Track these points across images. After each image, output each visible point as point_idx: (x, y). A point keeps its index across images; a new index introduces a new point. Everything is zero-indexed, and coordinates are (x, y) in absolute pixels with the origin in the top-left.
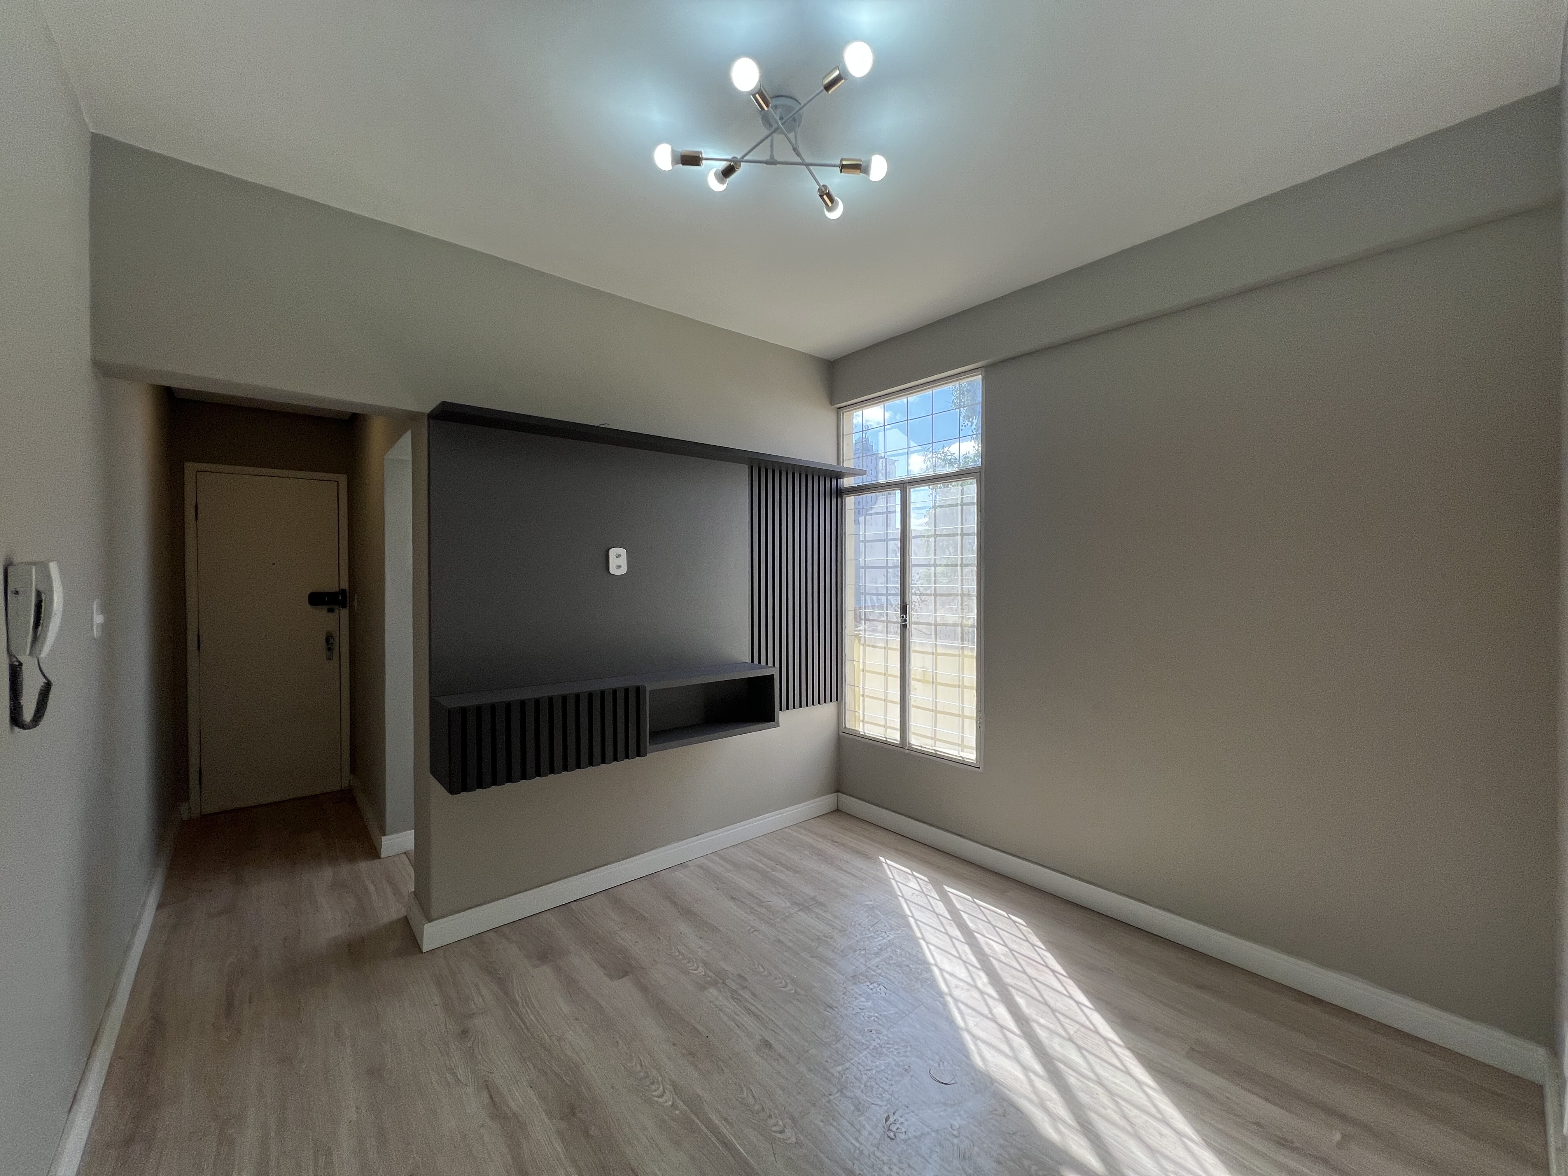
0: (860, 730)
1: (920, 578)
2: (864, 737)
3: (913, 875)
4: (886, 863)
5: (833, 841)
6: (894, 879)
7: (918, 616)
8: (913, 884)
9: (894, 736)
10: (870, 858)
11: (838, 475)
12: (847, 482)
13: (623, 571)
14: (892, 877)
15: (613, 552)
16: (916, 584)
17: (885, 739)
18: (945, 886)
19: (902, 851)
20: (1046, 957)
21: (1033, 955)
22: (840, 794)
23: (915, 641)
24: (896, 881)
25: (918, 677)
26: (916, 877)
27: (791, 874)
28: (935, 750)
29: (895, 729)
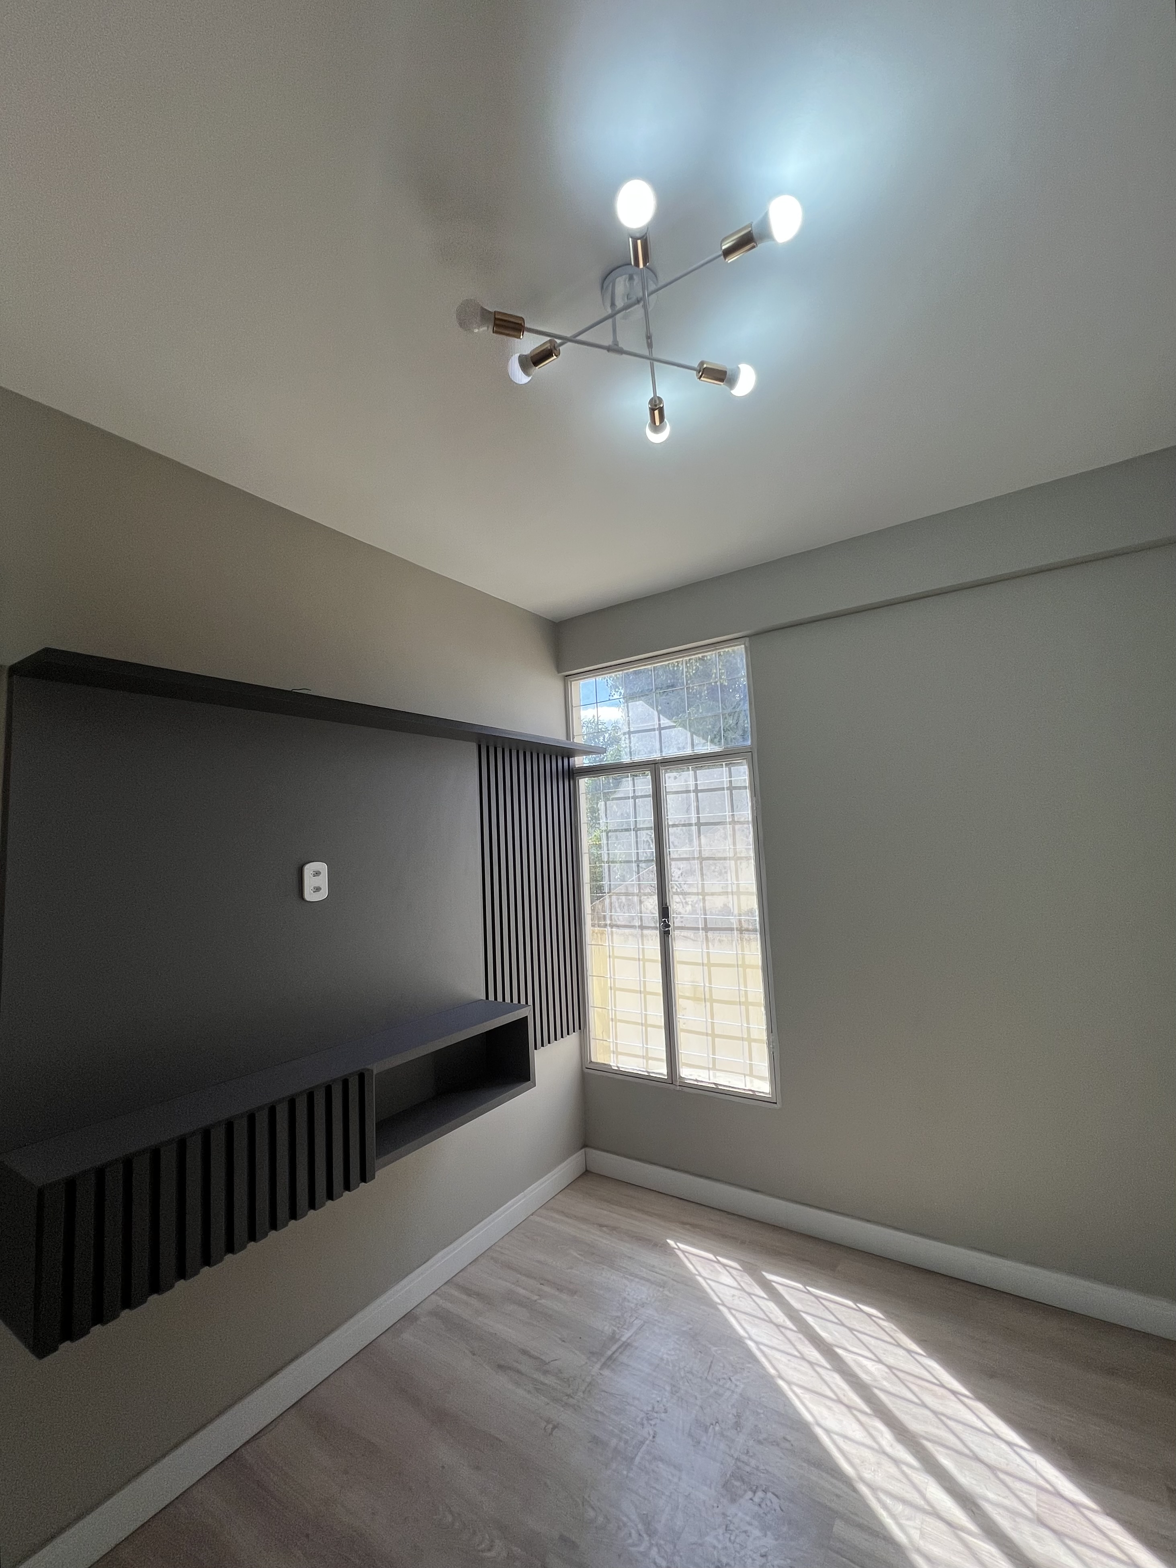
0: (611, 1064)
1: (682, 874)
2: (619, 1073)
3: (719, 1262)
4: (679, 1249)
5: (601, 1226)
6: (700, 1275)
7: (682, 920)
8: (726, 1279)
9: (660, 1069)
10: (656, 1245)
11: (568, 753)
12: (580, 761)
13: (323, 894)
14: (697, 1273)
15: (309, 869)
16: (677, 881)
17: (646, 1074)
18: (764, 1273)
19: (691, 1225)
20: (933, 1368)
21: (917, 1370)
22: (587, 1149)
23: (681, 947)
24: (704, 1278)
25: (687, 994)
26: (724, 1266)
27: (564, 1296)
28: (715, 1084)
29: (661, 1060)
